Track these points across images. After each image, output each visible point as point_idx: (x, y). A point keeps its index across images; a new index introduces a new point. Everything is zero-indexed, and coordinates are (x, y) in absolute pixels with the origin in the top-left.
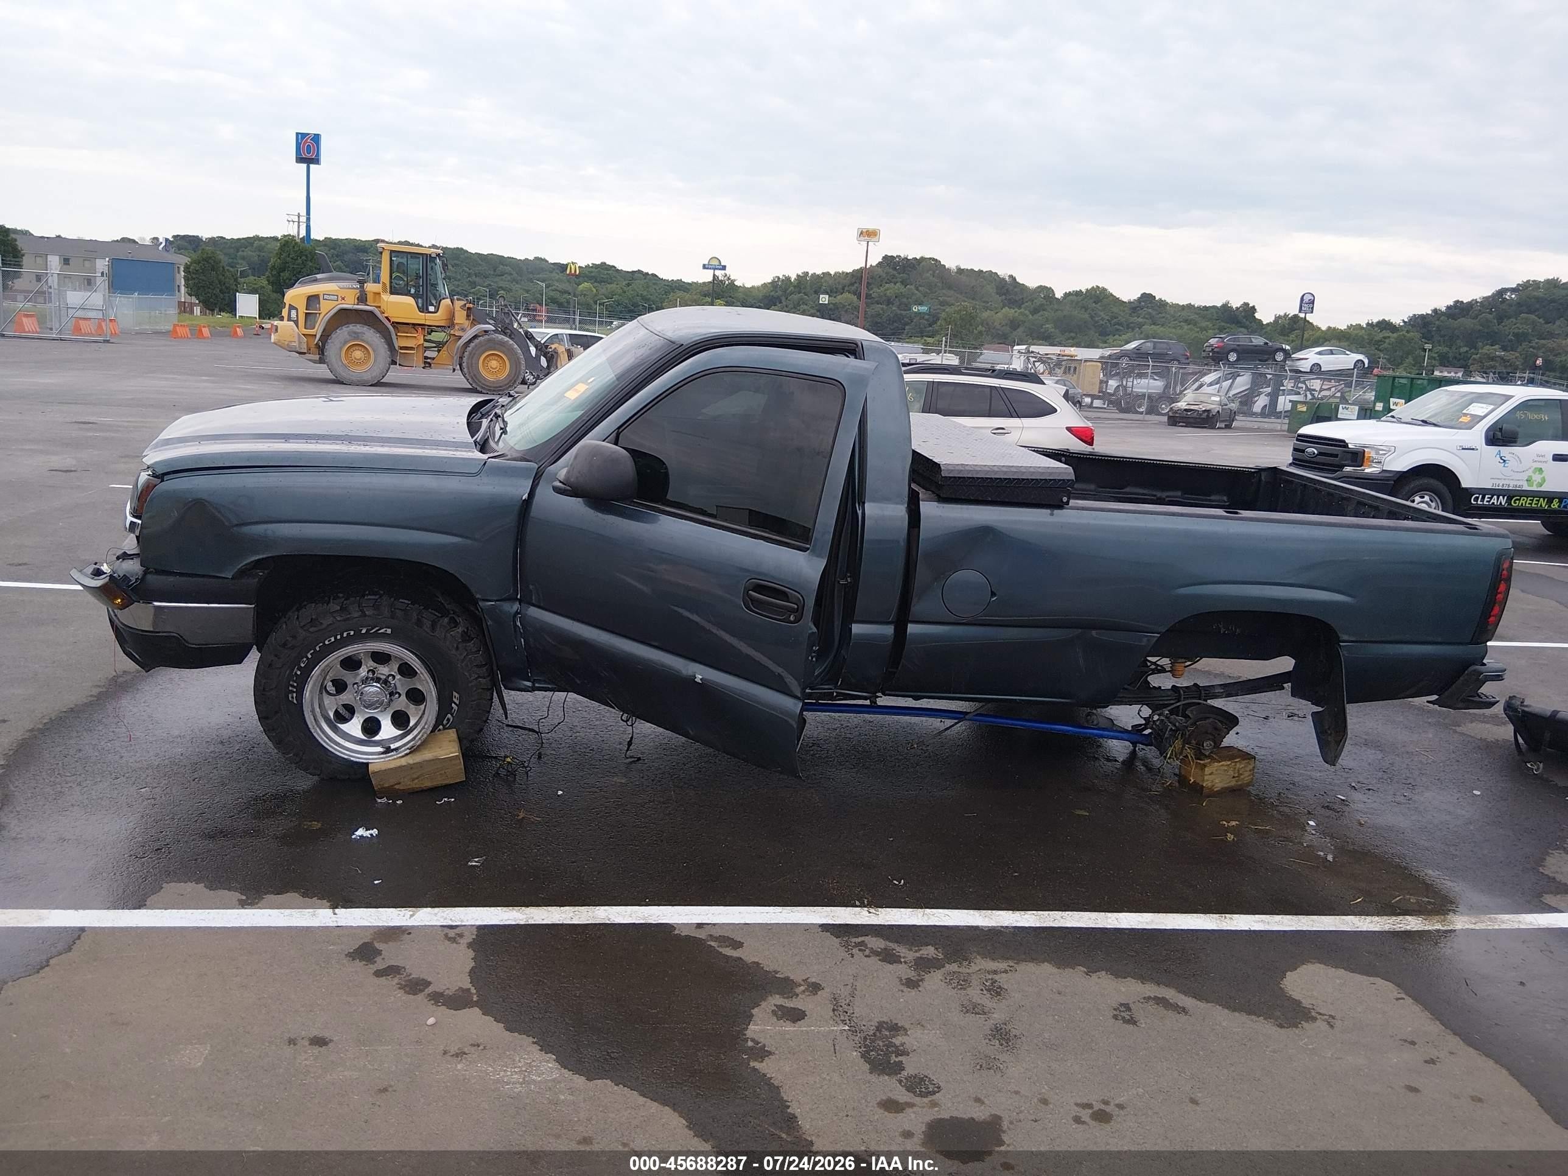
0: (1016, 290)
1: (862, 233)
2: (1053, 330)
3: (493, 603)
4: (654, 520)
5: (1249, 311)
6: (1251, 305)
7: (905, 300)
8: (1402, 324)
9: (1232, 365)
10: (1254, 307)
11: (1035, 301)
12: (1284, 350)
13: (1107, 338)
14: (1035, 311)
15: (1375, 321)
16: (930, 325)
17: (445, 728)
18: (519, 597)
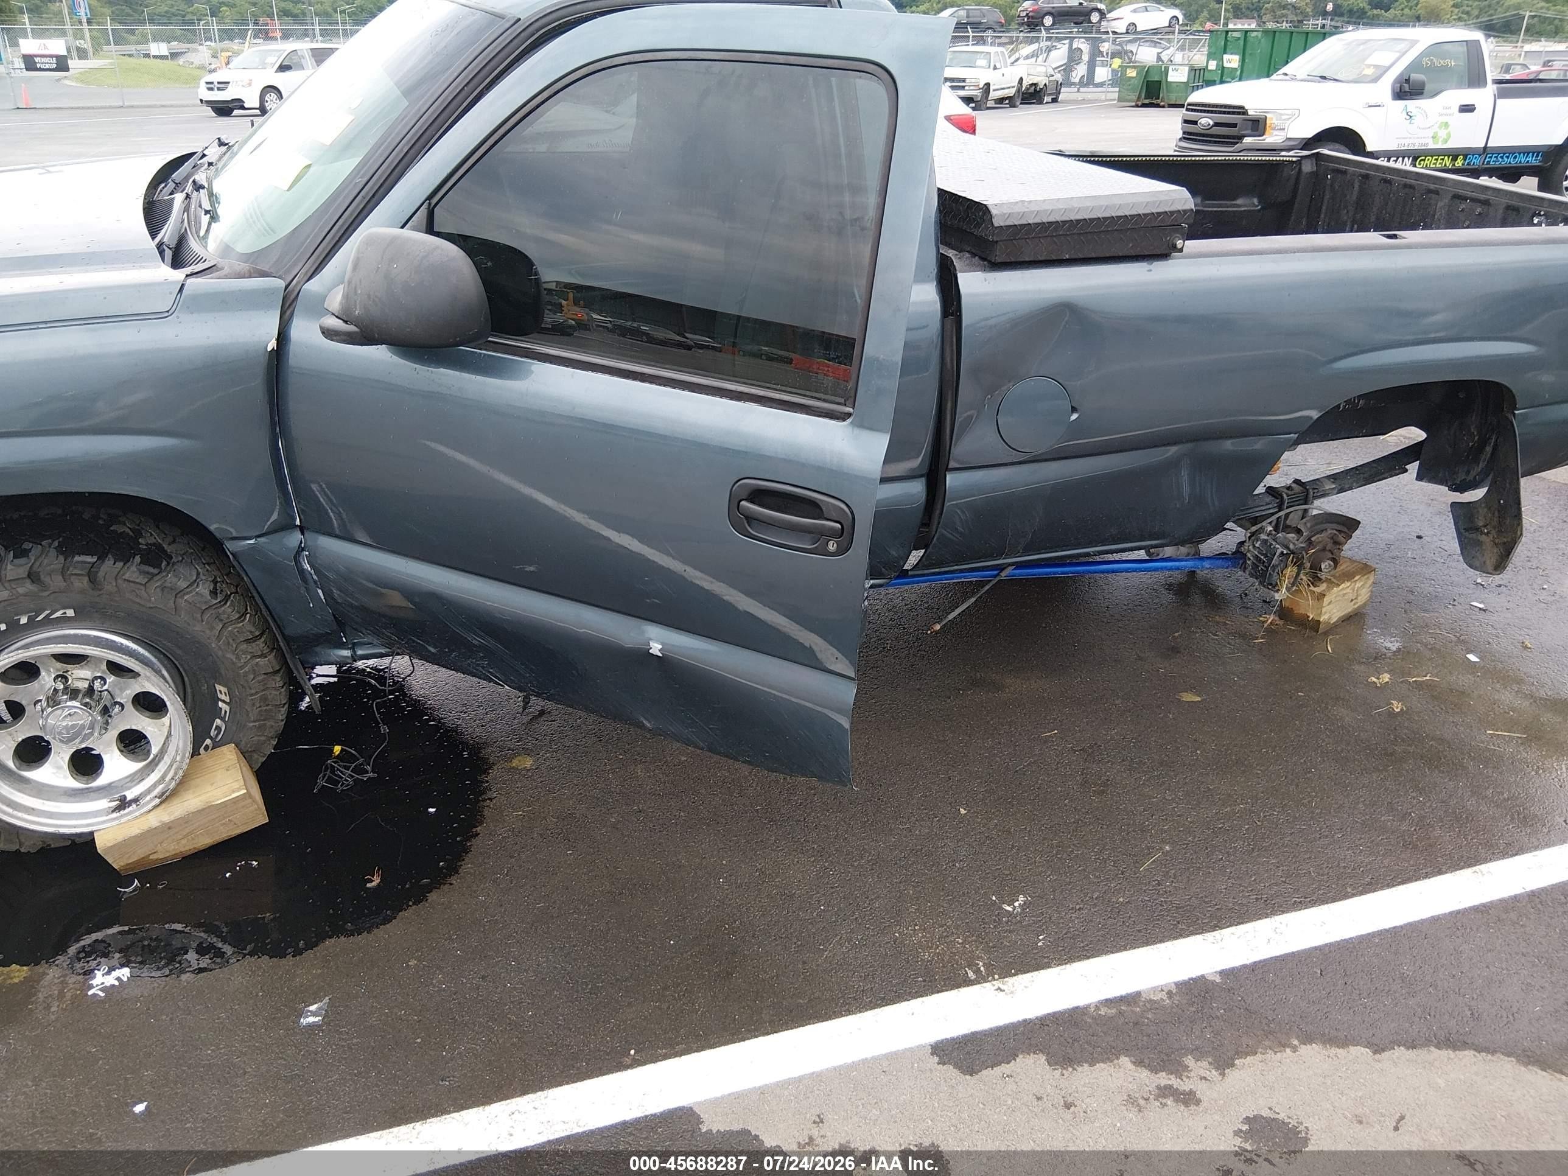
3: (252, 541)
4: (525, 374)
9: (1049, 30)
12: (1099, 10)
17: (216, 745)
18: (298, 522)
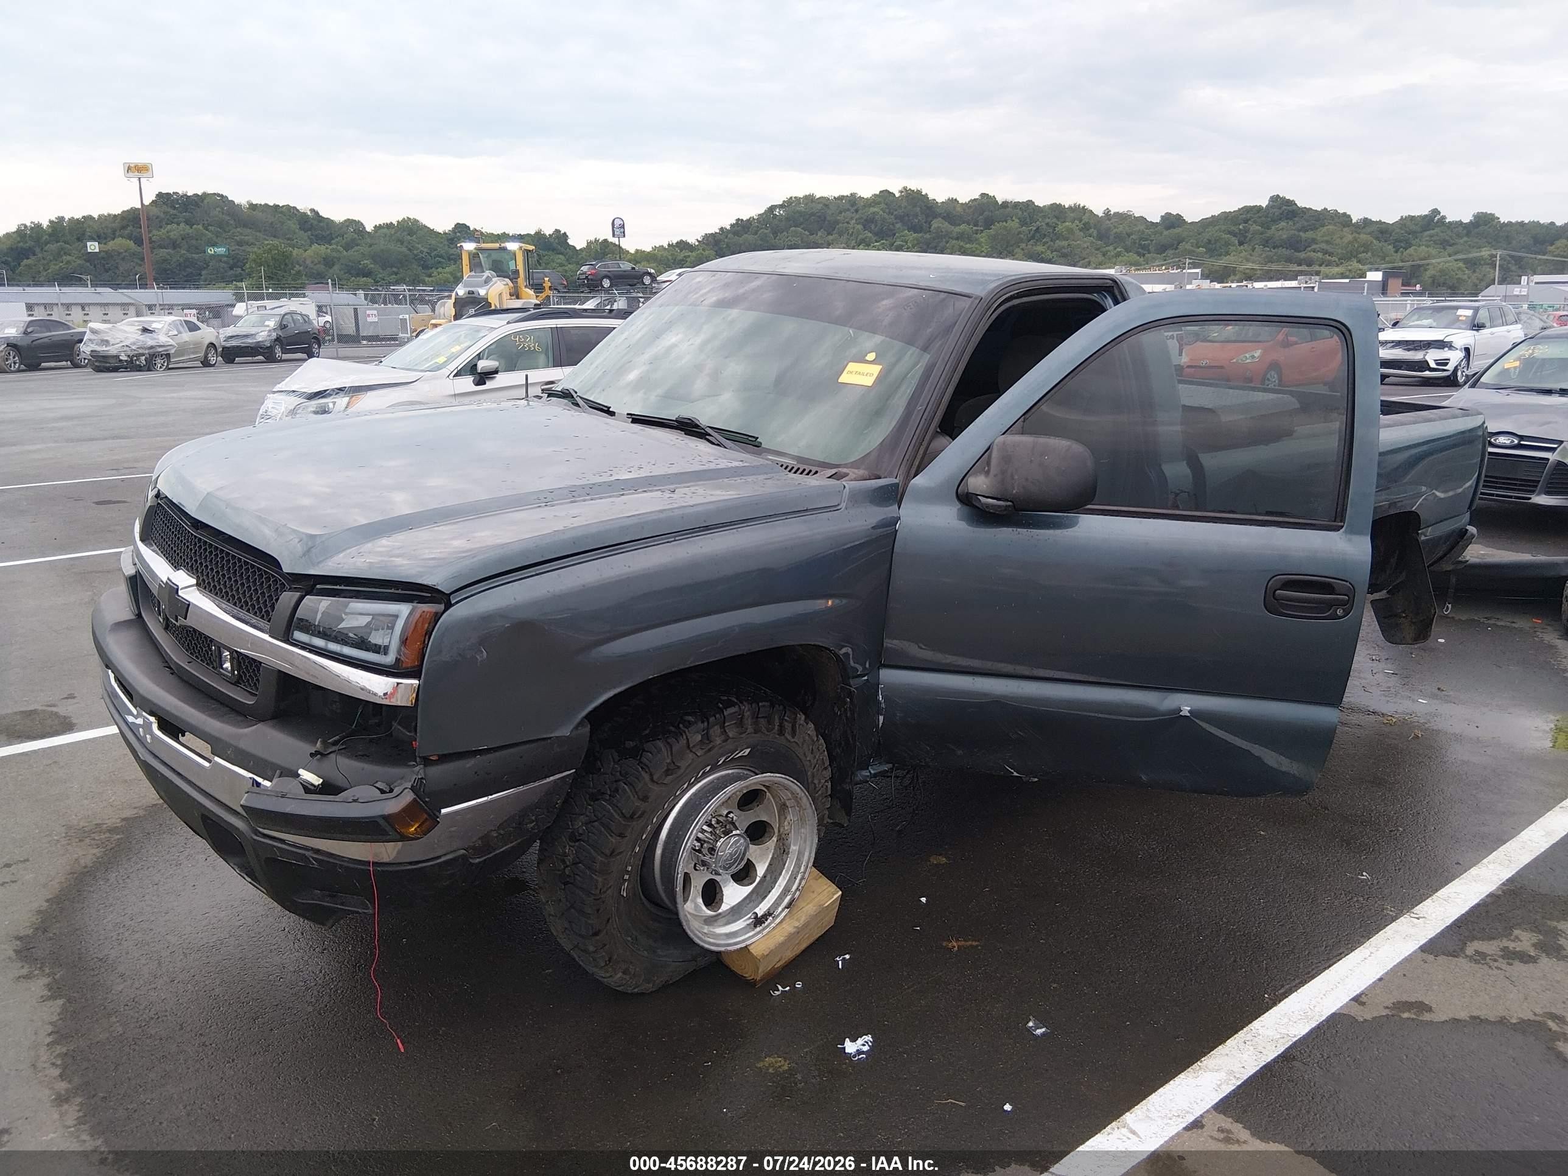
0: (322, 224)
1: (129, 169)
2: (372, 266)
5: (561, 237)
6: (562, 232)
7: (194, 242)
8: (697, 243)
9: (607, 291)
10: (565, 233)
11: (345, 236)
12: (650, 274)
13: (431, 271)
14: (347, 247)
15: (675, 242)
16: (231, 268)
18: (882, 661)
